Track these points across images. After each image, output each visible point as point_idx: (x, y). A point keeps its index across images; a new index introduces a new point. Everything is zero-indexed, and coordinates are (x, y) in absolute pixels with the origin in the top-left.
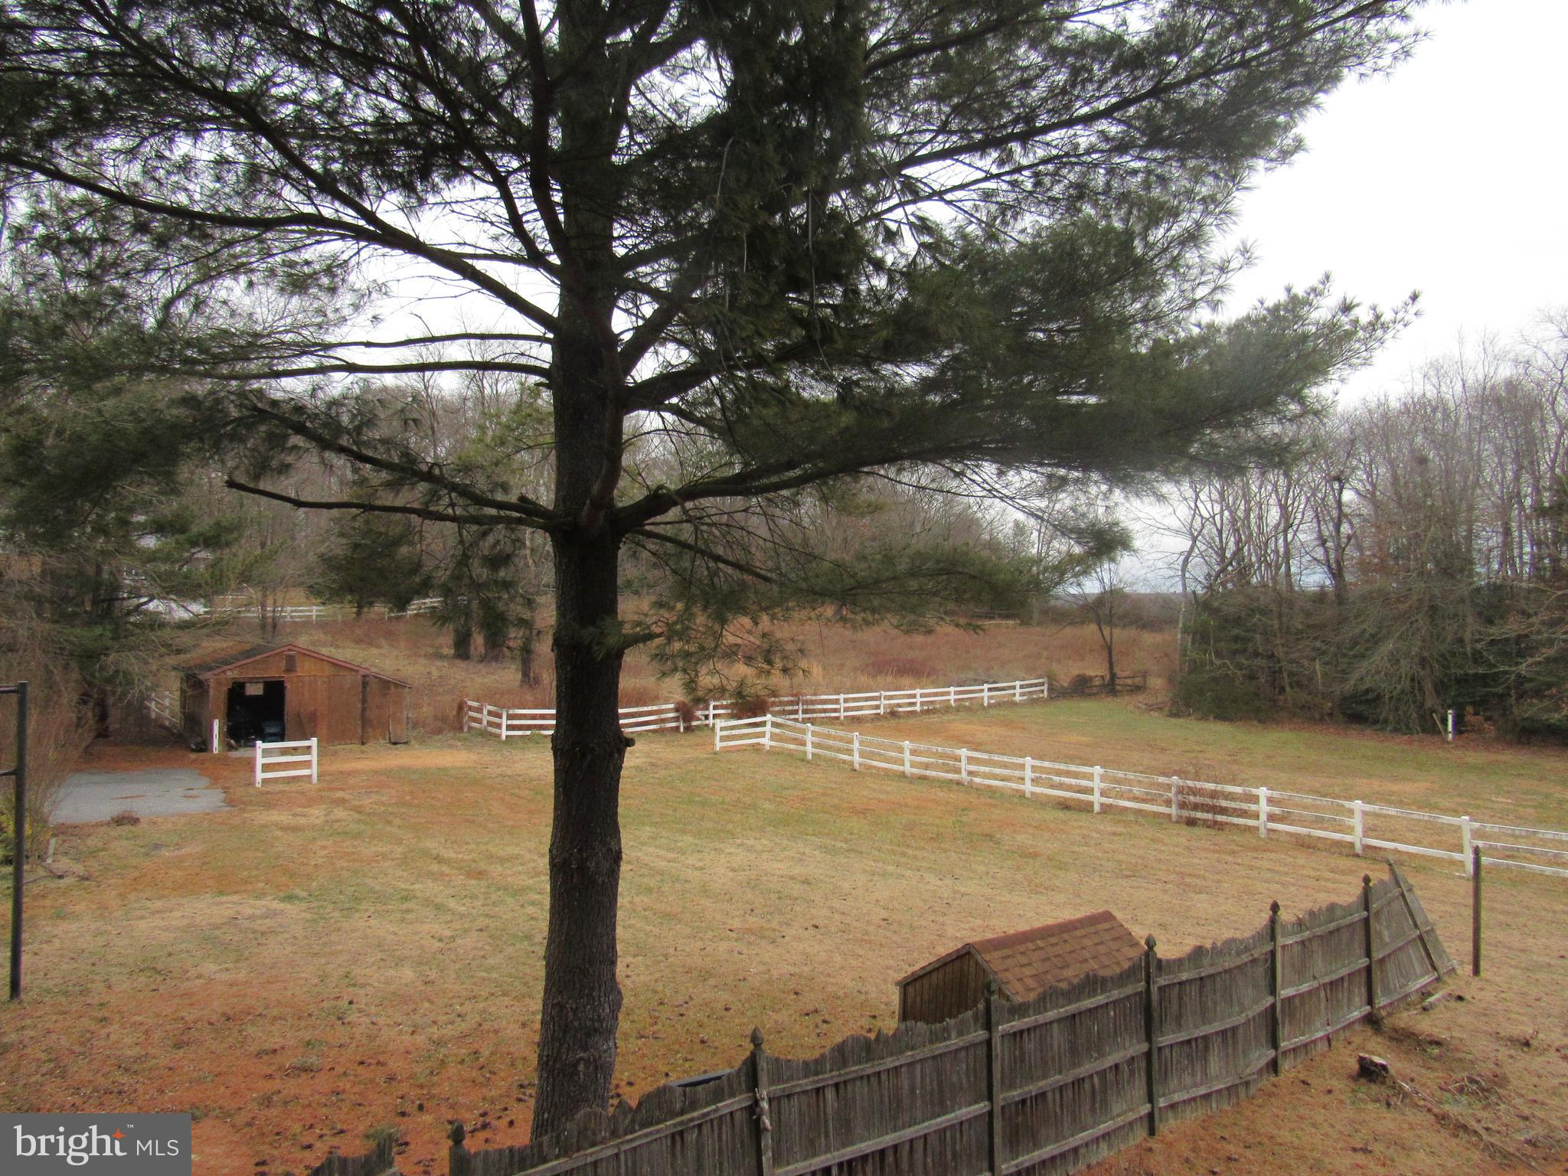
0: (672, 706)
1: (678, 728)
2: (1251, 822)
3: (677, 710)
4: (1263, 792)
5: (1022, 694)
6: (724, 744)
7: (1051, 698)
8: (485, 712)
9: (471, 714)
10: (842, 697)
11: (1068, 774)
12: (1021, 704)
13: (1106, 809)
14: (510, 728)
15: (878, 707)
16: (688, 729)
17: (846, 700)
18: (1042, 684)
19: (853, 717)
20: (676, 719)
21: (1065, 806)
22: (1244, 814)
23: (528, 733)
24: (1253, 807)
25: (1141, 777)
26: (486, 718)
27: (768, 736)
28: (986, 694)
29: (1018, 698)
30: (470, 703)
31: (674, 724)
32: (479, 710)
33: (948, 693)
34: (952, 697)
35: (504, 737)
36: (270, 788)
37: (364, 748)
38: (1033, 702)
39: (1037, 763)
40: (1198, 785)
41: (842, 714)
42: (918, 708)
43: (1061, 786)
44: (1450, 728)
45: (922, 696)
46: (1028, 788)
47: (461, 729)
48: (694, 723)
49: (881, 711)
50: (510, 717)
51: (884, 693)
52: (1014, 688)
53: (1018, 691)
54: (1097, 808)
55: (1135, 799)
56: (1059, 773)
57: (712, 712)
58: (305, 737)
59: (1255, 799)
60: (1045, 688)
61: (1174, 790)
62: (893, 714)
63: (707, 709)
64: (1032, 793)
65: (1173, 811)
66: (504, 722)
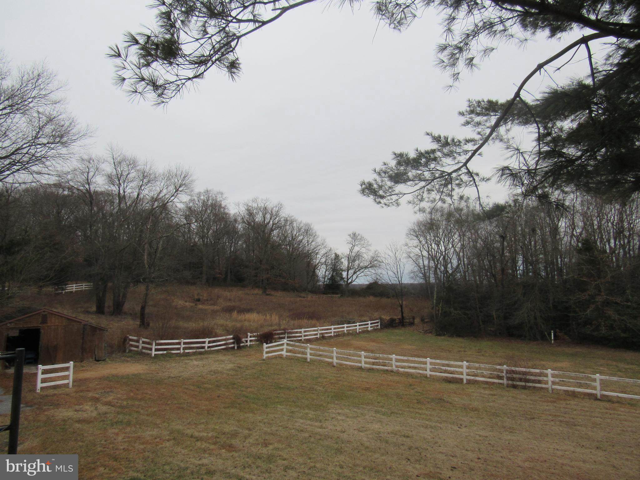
0: (231, 336)
1: (234, 347)
2: (544, 386)
3: (233, 338)
4: (549, 372)
5: (371, 327)
6: (267, 355)
7: (381, 328)
8: (141, 342)
9: (131, 343)
10: (303, 330)
11: (448, 365)
12: (371, 331)
13: (469, 382)
14: (157, 350)
15: (316, 334)
16: (239, 348)
17: (305, 332)
18: (378, 323)
19: (307, 339)
20: (233, 343)
21: (449, 381)
22: (539, 382)
23: (165, 352)
24: (545, 379)
25: (487, 366)
26: (141, 345)
27: (285, 350)
28: (358, 327)
29: (369, 329)
30: (131, 337)
31: (232, 345)
32: (138, 341)
33: (344, 327)
34: (345, 329)
35: (153, 355)
36: (45, 393)
37: (82, 364)
38: (375, 330)
39: (433, 361)
40: (517, 369)
41: (303, 338)
42: (332, 334)
43: (445, 371)
44: (553, 338)
45: (335, 329)
46: (428, 373)
47: (125, 351)
48: (242, 345)
49: (318, 336)
50: (157, 344)
51: (320, 328)
52: (368, 324)
53: (370, 325)
54: (465, 381)
55: (483, 376)
56: (444, 365)
57: (249, 339)
58: (67, 361)
59: (546, 376)
60: (379, 324)
61: (505, 372)
62: (323, 337)
63: (247, 337)
64: (430, 375)
65: (505, 381)
66: (154, 347)
